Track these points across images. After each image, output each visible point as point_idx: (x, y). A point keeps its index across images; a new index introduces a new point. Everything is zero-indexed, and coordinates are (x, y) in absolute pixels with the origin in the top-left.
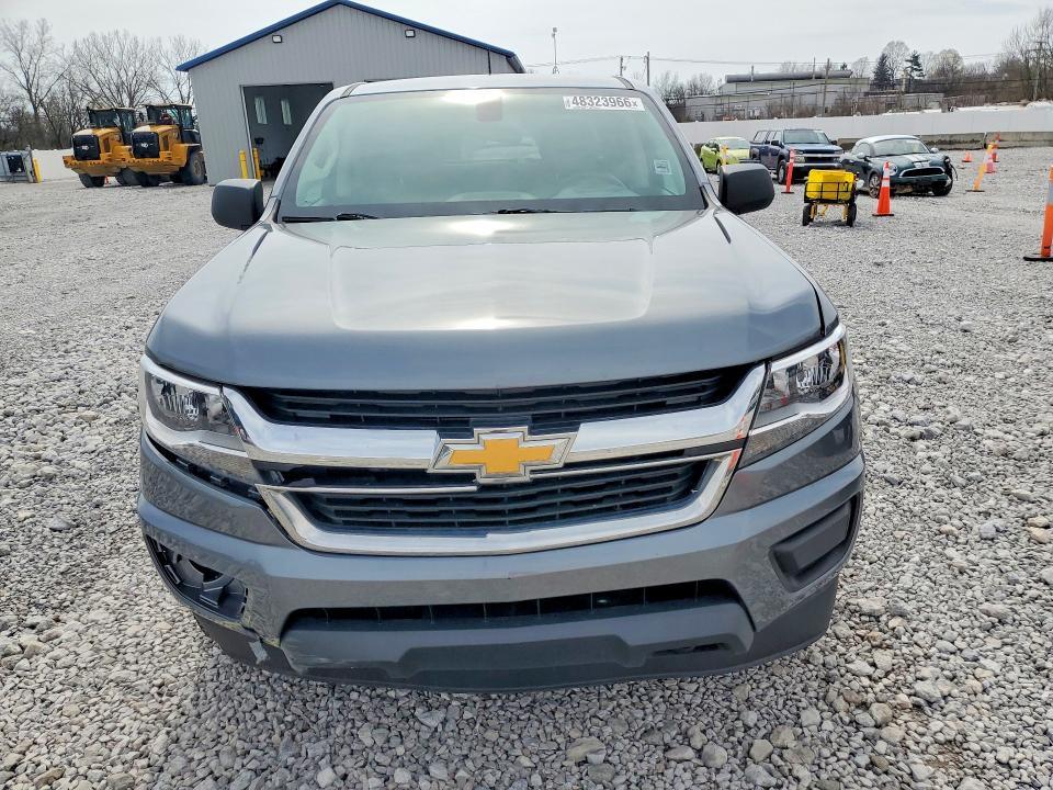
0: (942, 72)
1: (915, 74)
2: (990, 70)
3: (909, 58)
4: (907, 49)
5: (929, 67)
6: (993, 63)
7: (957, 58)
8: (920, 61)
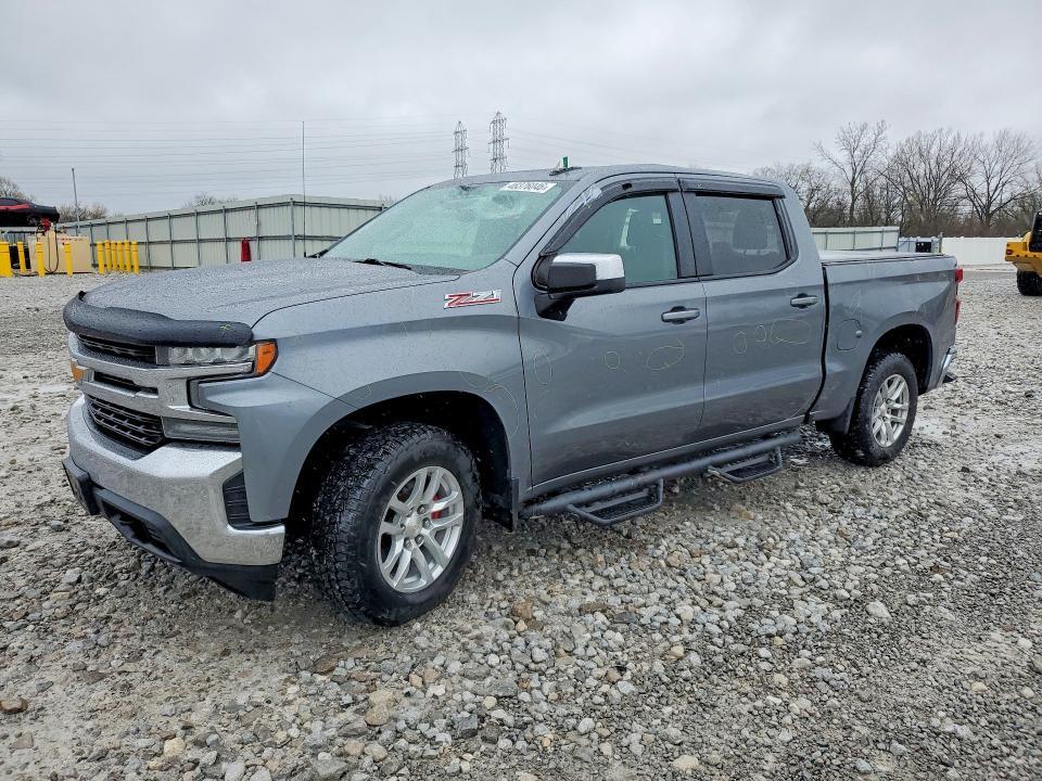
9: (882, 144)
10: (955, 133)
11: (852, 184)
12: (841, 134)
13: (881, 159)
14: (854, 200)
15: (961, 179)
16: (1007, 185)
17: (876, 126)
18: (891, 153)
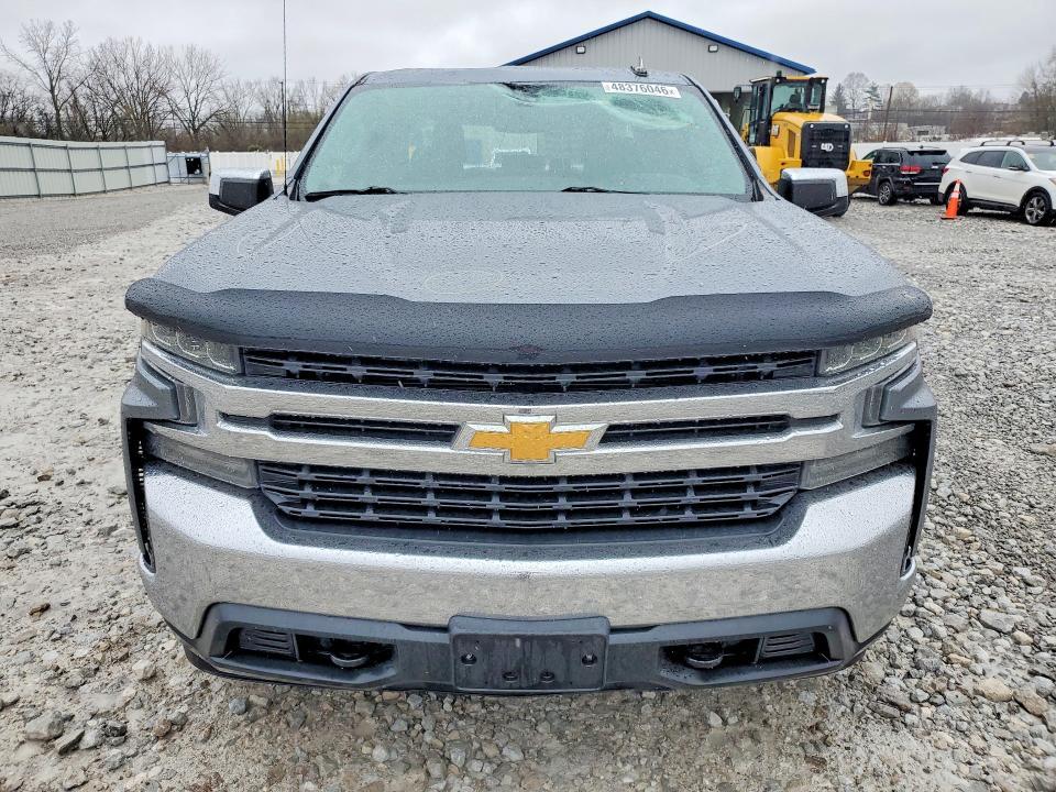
4: (867, 80)
6: (945, 96)
7: (913, 91)
9: (74, 48)
10: (145, 44)
11: (52, 91)
12: (24, 32)
13: (77, 65)
14: (58, 111)
15: (162, 93)
16: (205, 102)
17: (63, 27)
18: (86, 60)
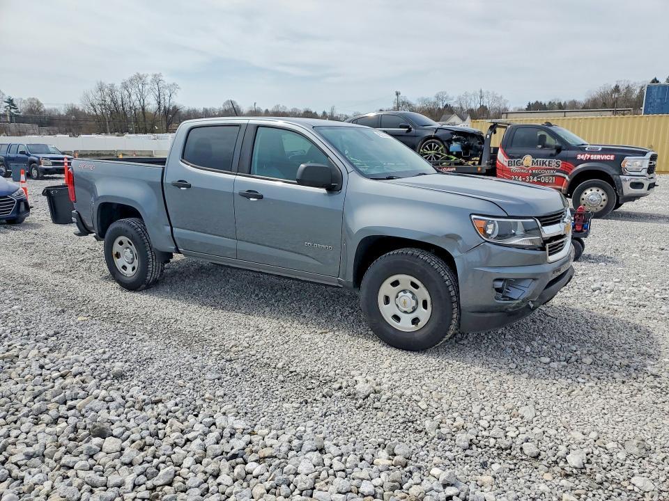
0: (31, 111)
1: (13, 111)
2: (63, 112)
3: (6, 100)
5: (22, 107)
8: (15, 102)
